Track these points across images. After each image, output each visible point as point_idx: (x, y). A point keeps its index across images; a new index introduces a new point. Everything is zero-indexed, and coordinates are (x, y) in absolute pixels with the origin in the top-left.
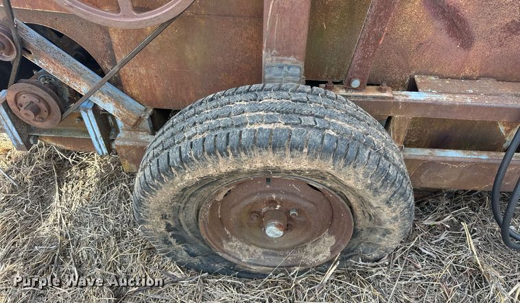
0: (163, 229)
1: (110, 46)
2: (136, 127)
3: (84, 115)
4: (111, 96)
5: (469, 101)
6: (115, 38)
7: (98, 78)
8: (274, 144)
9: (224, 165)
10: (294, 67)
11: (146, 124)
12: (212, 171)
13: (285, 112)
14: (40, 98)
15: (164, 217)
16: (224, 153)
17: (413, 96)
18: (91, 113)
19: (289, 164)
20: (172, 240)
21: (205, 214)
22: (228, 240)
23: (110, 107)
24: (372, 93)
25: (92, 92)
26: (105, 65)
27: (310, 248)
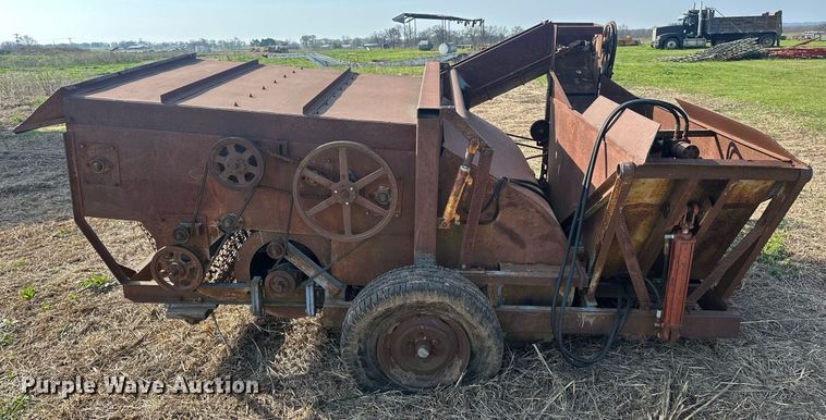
0: (356, 352)
1: (329, 250)
2: (336, 297)
3: (307, 289)
4: (326, 278)
5: (526, 275)
6: (333, 246)
7: (320, 269)
8: (421, 289)
9: (398, 301)
10: (431, 258)
11: (343, 295)
12: (392, 305)
13: (426, 276)
14: (286, 279)
15: (360, 341)
16: (399, 294)
17: (497, 273)
18: (312, 288)
19: (429, 300)
20: (360, 362)
21: (381, 341)
22: (393, 367)
23: (324, 284)
24: (474, 271)
25: (316, 276)
26: (323, 261)
27: (447, 373)
